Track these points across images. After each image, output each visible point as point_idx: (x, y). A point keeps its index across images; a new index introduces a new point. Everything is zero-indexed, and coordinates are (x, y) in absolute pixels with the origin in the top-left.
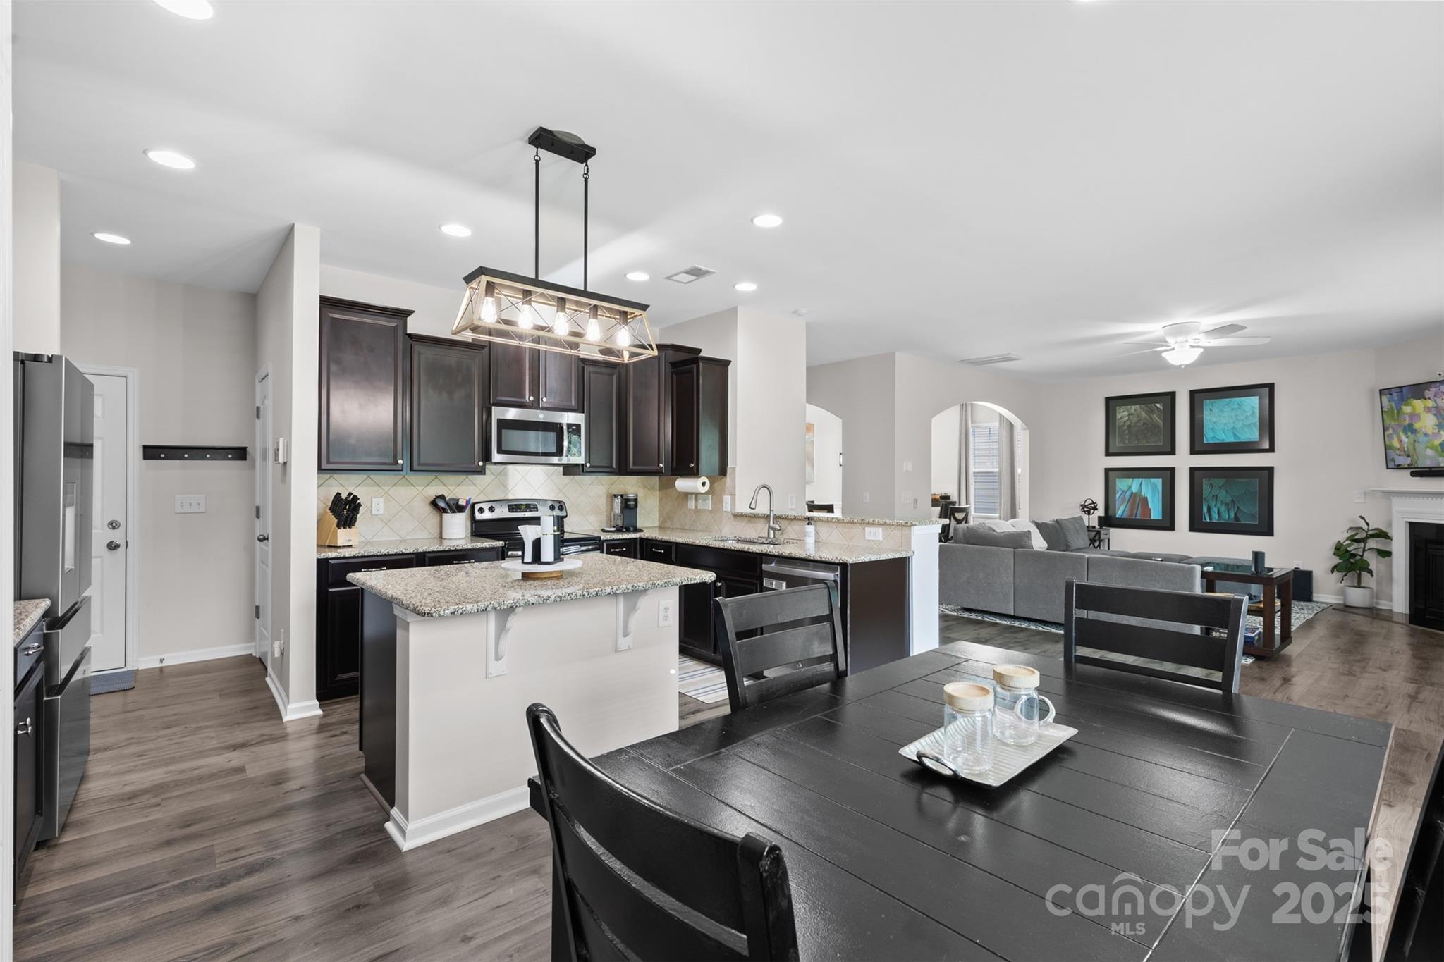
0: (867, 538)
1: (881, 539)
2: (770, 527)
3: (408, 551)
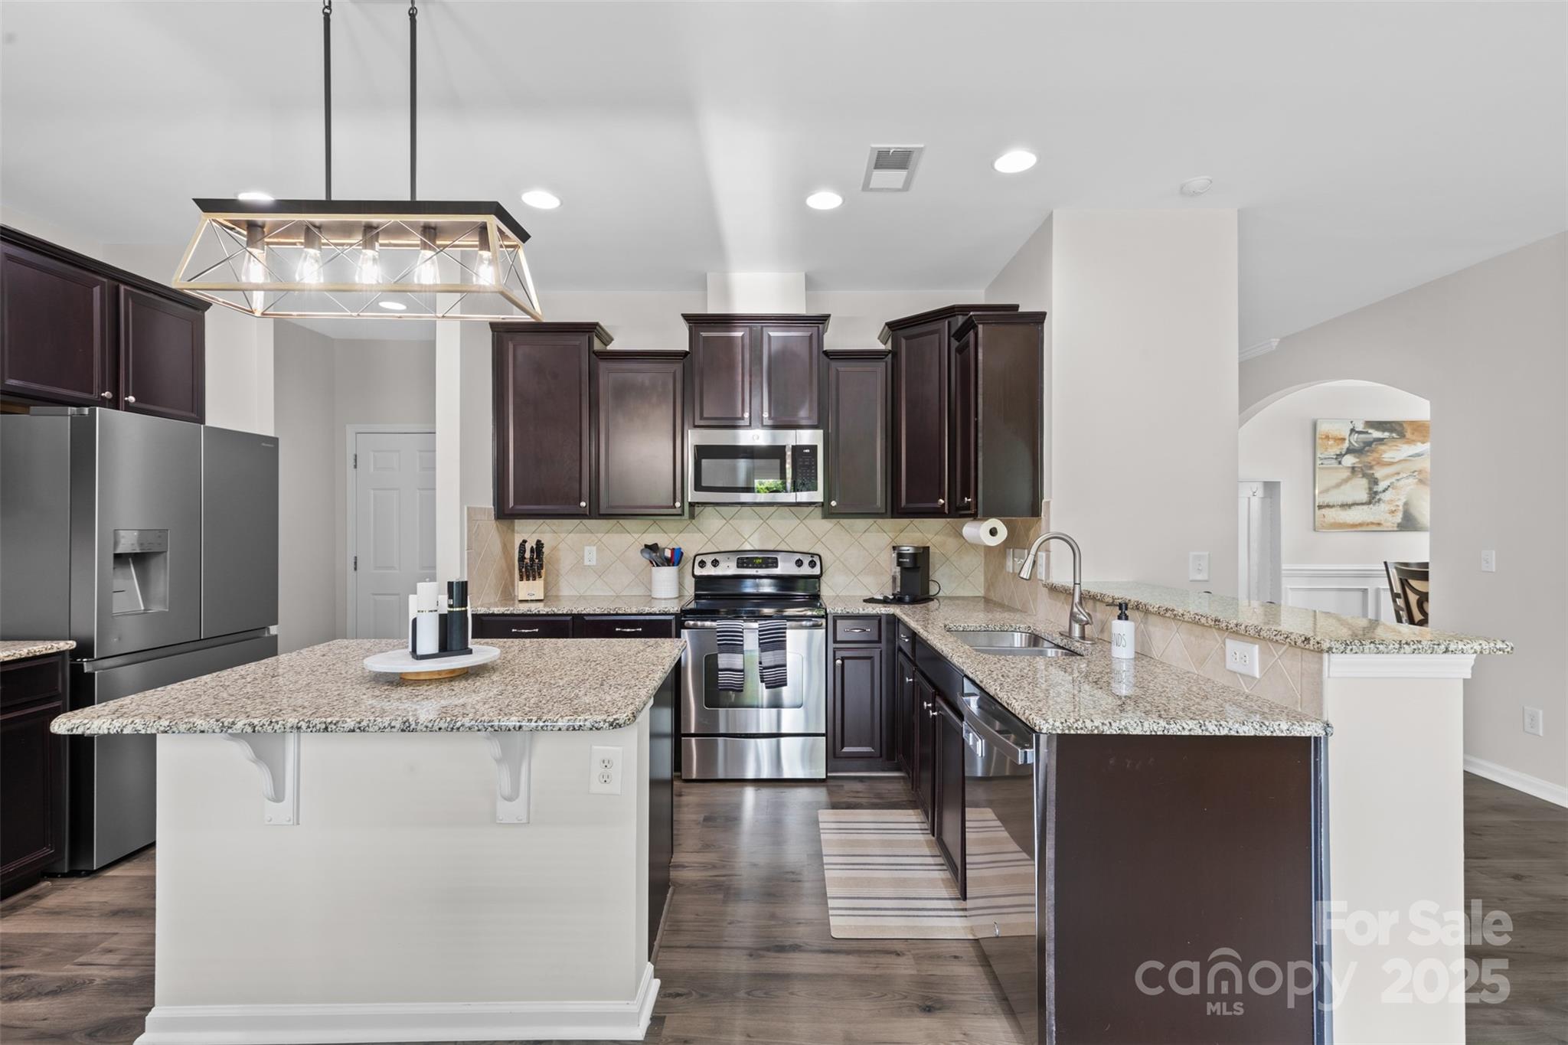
0: (1228, 667)
1: (1257, 676)
2: (1072, 616)
3: (561, 612)
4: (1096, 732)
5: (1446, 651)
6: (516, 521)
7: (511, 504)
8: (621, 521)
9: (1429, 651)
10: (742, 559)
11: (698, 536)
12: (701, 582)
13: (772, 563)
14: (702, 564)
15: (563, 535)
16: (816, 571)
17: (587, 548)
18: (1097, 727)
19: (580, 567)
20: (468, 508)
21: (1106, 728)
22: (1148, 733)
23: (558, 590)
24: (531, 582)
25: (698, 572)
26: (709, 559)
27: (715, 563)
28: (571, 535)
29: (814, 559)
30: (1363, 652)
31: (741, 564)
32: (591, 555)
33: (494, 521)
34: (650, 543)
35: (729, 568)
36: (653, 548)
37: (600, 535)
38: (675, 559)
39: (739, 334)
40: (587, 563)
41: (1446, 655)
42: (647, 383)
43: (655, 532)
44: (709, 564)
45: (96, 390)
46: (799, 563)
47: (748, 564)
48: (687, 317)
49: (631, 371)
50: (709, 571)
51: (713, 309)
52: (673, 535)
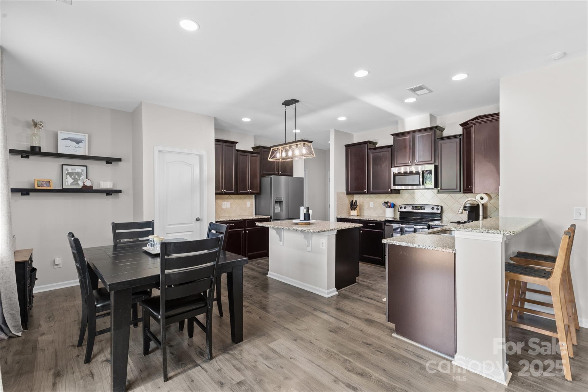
4: (393, 244)
5: (488, 233)
6: (354, 195)
7: (349, 191)
8: (380, 195)
9: (482, 232)
10: (414, 207)
11: (401, 199)
12: (401, 213)
13: (424, 208)
14: (401, 208)
15: (365, 199)
16: (439, 211)
17: (371, 202)
18: (394, 243)
19: (369, 208)
20: (337, 192)
21: (396, 243)
22: (405, 246)
23: (364, 214)
24: (354, 211)
25: (400, 210)
26: (403, 207)
27: (405, 208)
28: (367, 199)
29: (439, 207)
30: (460, 230)
31: (413, 208)
32: (372, 204)
33: (346, 195)
34: (386, 201)
35: (409, 209)
36: (386, 203)
37: (374, 199)
38: (393, 206)
39: (408, 137)
40: (371, 207)
41: (487, 234)
42: (382, 155)
43: (389, 198)
44: (403, 208)
45: (275, 172)
46: (433, 208)
47: (415, 208)
48: (392, 135)
49: (378, 152)
50: (403, 210)
51: (400, 131)
52: (394, 199)
